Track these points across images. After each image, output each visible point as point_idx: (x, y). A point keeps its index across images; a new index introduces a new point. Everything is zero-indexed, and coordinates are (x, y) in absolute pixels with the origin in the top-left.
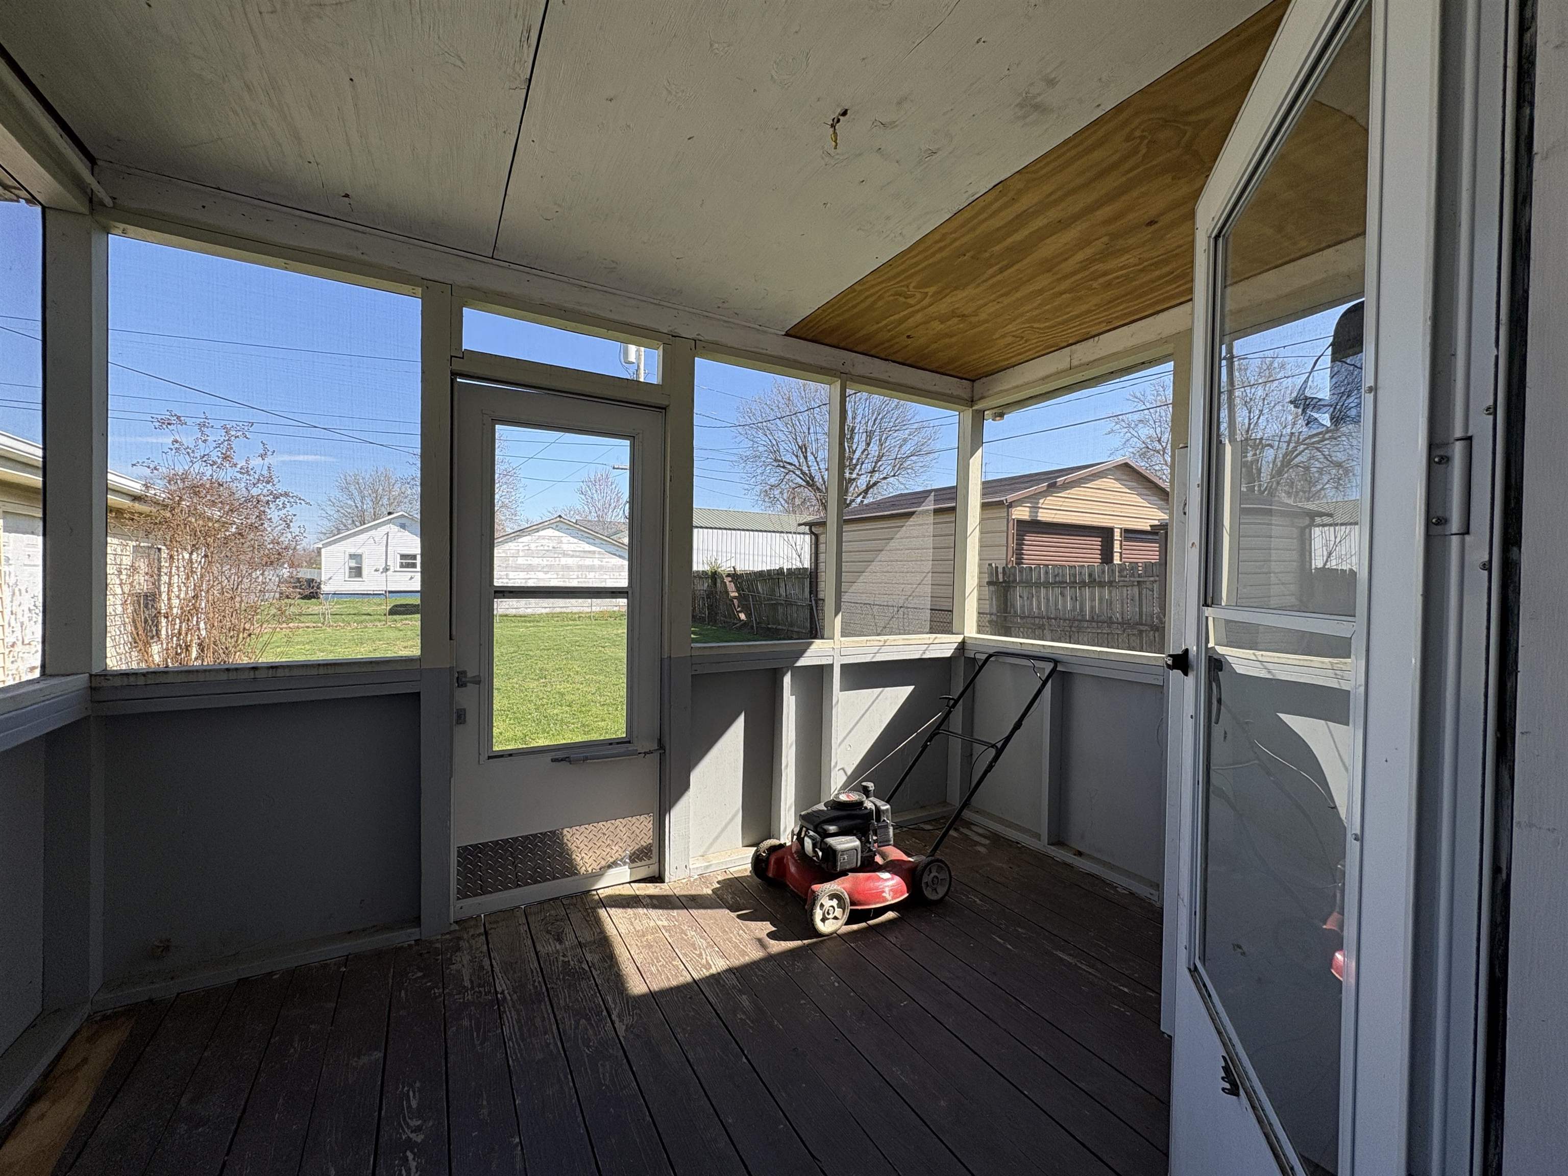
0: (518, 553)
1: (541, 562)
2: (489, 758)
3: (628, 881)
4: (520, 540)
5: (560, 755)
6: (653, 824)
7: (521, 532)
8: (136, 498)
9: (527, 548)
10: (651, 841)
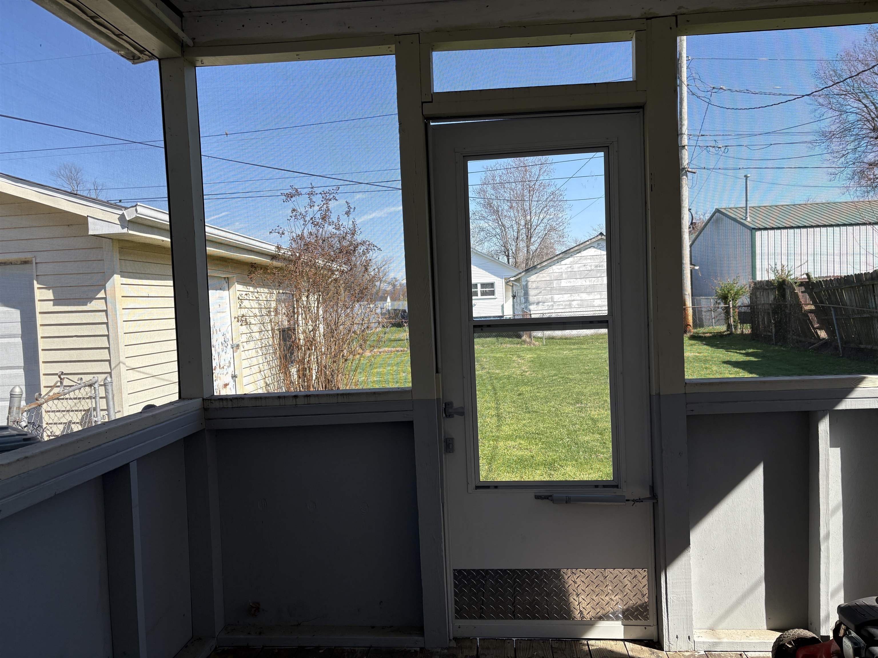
0: (562, 275)
1: (584, 283)
2: (477, 487)
3: (622, 638)
4: (563, 262)
5: (543, 492)
6: (648, 580)
7: (567, 253)
8: (273, 257)
9: (569, 270)
10: (647, 600)
